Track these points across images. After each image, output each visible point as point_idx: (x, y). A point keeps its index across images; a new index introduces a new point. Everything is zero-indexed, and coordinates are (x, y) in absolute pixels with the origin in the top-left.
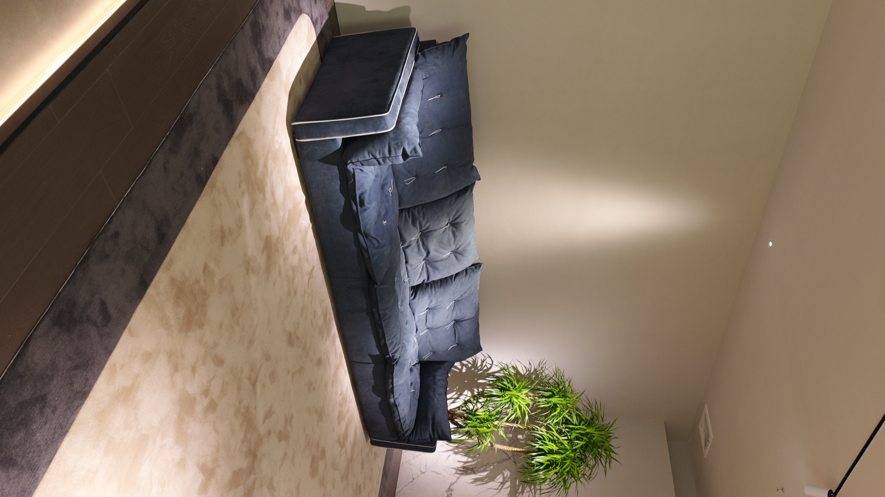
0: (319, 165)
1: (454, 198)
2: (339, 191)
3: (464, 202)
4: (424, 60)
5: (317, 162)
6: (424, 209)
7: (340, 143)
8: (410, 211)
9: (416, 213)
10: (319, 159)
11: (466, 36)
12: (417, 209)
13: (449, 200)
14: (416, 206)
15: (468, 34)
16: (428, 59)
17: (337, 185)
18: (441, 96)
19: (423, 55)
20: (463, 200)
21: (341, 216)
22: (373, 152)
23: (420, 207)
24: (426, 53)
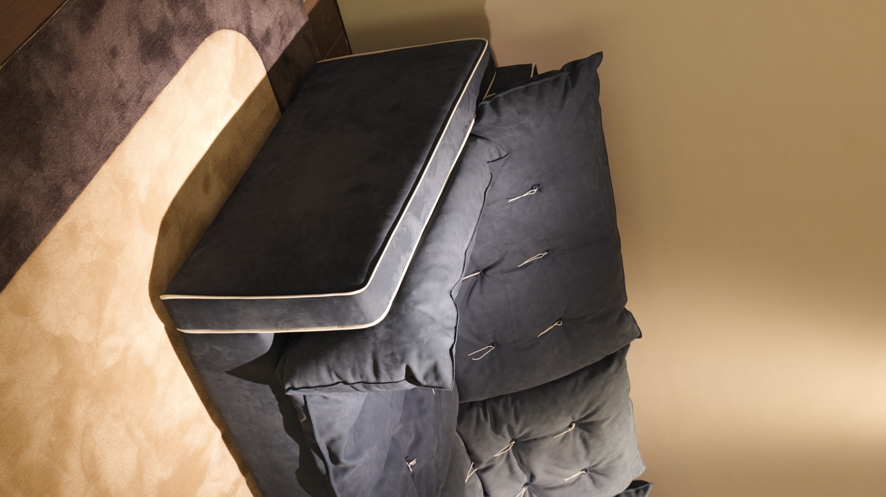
0: (233, 380)
1: (581, 378)
2: (283, 431)
3: (604, 387)
4: (495, 117)
5: (225, 375)
6: (518, 402)
7: (269, 342)
8: (488, 406)
9: (500, 410)
10: (229, 370)
11: (598, 57)
12: (502, 402)
13: (571, 383)
14: (500, 397)
15: (600, 55)
16: (504, 117)
17: (277, 419)
18: (540, 190)
19: (495, 106)
20: (602, 382)
21: (298, 473)
22: (340, 371)
23: (510, 399)
24: (501, 101)
